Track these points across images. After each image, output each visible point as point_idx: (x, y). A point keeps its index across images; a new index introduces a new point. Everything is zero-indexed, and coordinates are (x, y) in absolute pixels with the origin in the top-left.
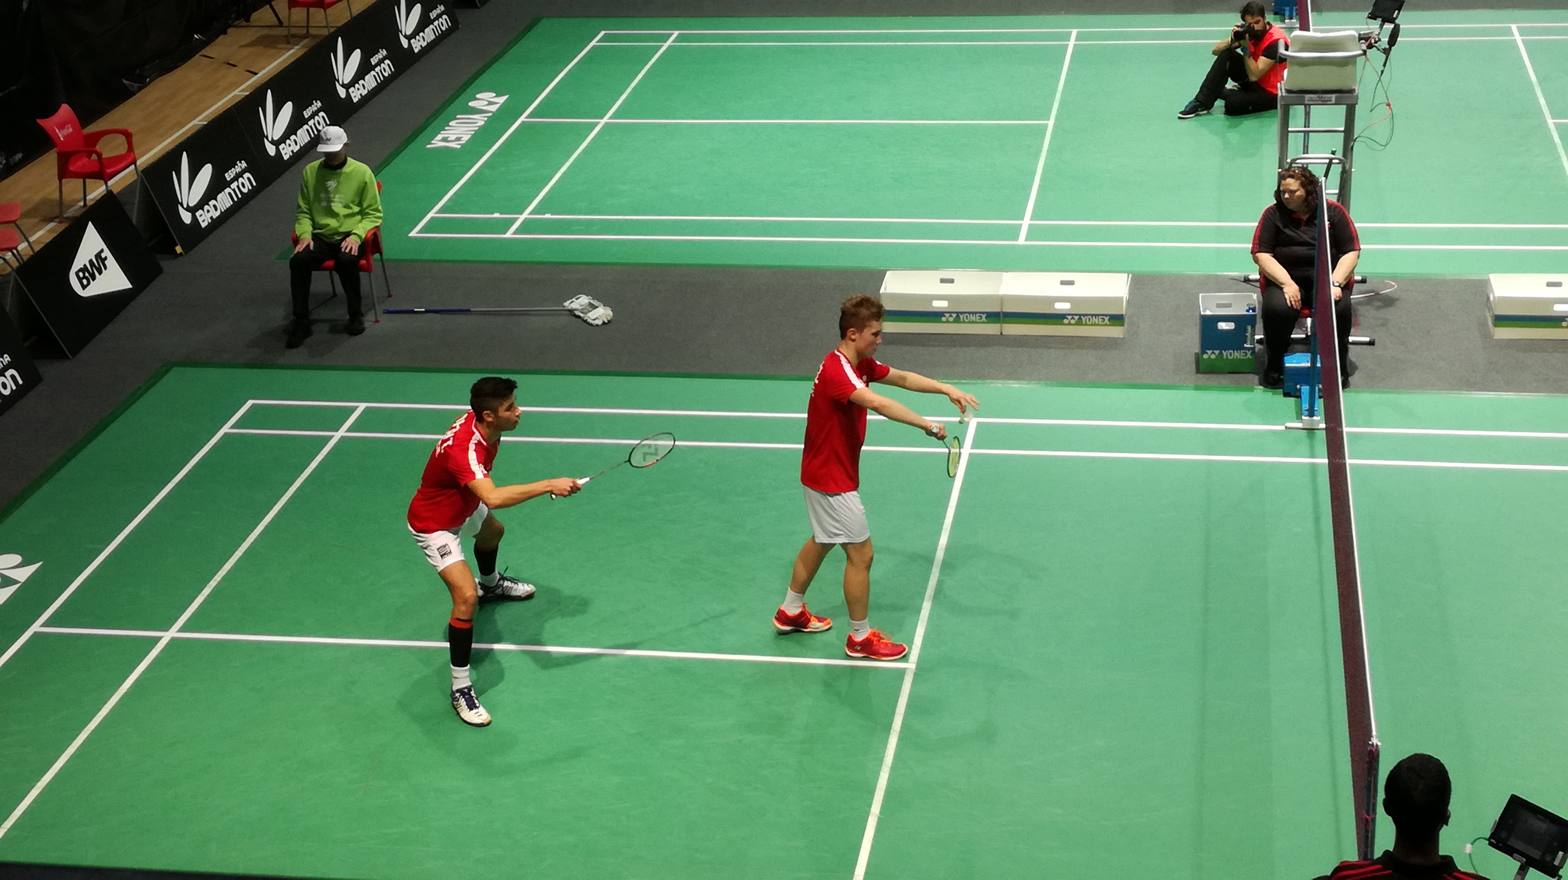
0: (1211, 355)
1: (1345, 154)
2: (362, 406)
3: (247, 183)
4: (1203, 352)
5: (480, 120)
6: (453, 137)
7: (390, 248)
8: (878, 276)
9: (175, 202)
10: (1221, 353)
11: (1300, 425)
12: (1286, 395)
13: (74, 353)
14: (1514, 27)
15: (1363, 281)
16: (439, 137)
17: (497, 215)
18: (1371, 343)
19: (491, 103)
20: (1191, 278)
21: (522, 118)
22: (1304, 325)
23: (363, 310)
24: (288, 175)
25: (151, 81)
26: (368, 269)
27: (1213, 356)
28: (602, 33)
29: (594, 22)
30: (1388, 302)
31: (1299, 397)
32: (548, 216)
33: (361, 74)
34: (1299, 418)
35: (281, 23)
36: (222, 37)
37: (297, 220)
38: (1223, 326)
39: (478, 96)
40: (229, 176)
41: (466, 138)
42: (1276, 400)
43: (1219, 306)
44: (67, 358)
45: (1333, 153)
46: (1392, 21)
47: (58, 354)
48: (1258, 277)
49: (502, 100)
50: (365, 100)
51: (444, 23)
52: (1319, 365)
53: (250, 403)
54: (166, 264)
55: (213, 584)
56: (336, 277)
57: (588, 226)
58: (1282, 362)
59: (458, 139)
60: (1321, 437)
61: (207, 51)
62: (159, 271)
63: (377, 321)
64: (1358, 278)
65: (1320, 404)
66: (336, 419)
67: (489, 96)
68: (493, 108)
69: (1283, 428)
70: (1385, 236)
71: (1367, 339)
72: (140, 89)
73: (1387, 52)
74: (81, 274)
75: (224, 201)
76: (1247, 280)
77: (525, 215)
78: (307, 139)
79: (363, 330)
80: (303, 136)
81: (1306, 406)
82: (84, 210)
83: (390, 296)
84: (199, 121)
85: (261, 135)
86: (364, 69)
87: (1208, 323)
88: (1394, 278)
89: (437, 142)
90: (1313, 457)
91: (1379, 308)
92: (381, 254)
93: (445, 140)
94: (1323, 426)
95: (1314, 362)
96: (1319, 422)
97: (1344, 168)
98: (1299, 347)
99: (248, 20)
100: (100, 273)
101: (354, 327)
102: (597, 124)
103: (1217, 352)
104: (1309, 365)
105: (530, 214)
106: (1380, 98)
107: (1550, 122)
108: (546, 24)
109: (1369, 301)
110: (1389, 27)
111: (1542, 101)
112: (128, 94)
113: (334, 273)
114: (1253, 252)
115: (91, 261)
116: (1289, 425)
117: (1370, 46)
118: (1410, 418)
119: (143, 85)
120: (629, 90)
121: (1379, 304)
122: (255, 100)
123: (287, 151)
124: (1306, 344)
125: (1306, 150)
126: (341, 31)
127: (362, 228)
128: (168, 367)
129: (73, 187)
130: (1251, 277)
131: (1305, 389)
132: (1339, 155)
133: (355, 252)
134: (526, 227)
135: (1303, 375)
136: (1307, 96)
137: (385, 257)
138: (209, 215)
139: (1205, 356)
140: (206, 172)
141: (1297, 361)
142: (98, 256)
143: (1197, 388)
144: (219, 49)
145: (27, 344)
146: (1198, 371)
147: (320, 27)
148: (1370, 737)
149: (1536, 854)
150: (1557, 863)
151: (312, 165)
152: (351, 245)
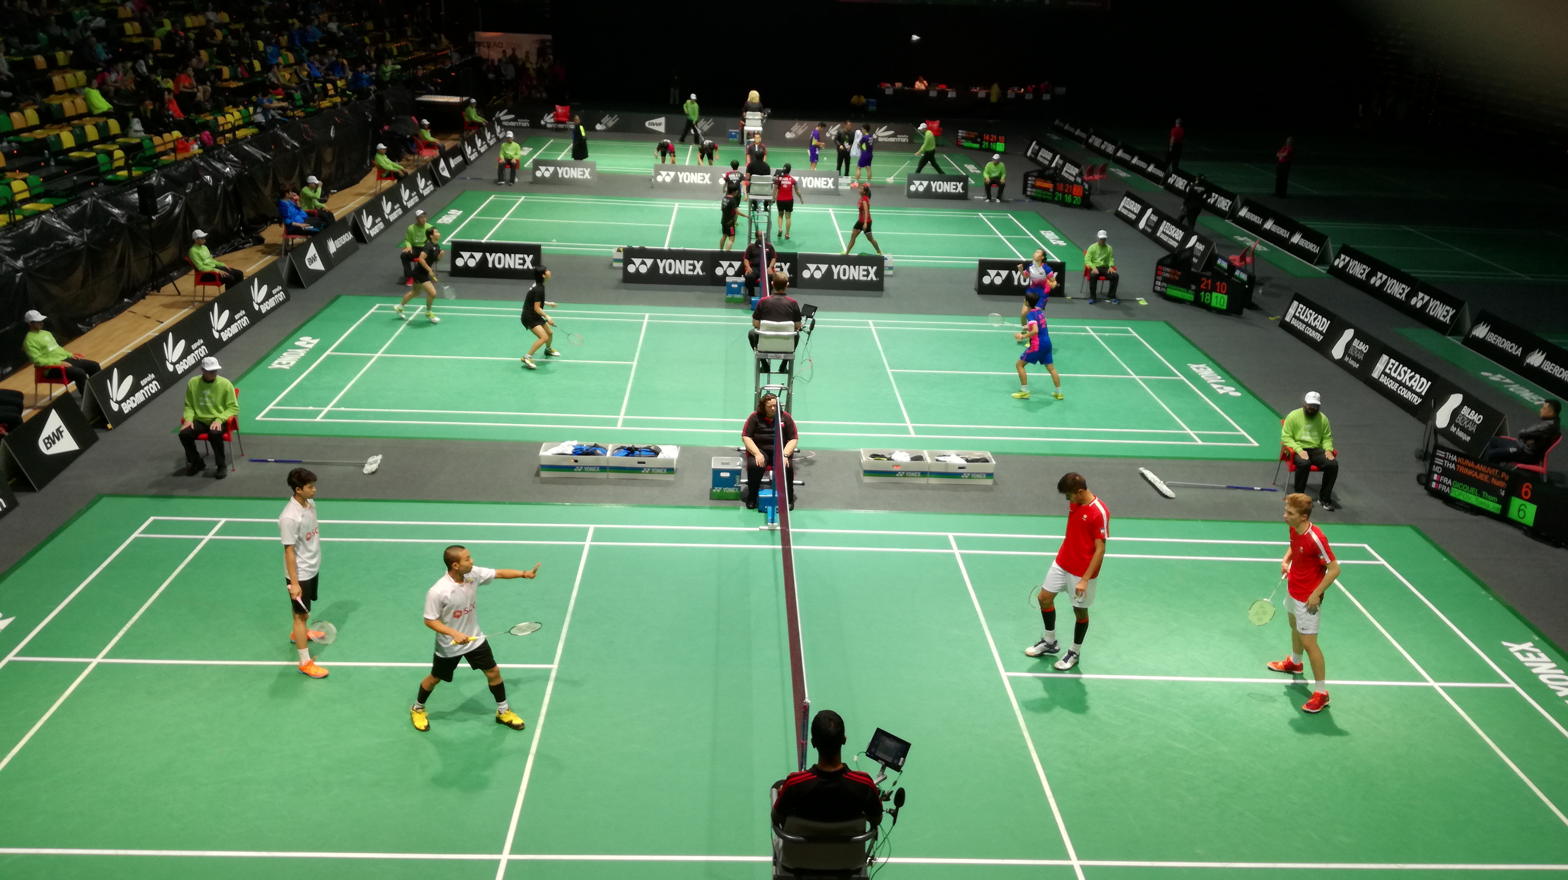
0: (718, 490)
1: (789, 386)
2: (223, 521)
3: (154, 387)
4: (713, 488)
5: (302, 353)
6: (284, 362)
7: (243, 427)
8: (538, 446)
9: (107, 397)
10: (722, 489)
11: (767, 528)
12: (760, 511)
13: (41, 487)
14: (870, 322)
15: (798, 451)
16: (276, 362)
17: (311, 408)
18: (803, 484)
19: (308, 343)
20: (710, 449)
21: (328, 352)
22: (768, 475)
23: (226, 462)
24: (182, 381)
25: (96, 326)
26: (229, 439)
27: (718, 491)
28: (377, 305)
29: (374, 298)
30: (811, 462)
31: (766, 512)
32: (343, 409)
33: (229, 324)
34: (766, 524)
35: (179, 294)
36: (142, 301)
37: (184, 410)
38: (723, 474)
39: (301, 339)
40: (143, 383)
41: (293, 363)
42: (754, 514)
43: (723, 464)
44: (35, 491)
45: (783, 384)
46: (812, 317)
47: (29, 489)
48: (745, 448)
49: (316, 341)
50: (231, 340)
51: (281, 296)
52: (776, 496)
53: (152, 519)
54: (101, 434)
55: (125, 629)
56: (209, 443)
57: (367, 415)
58: (757, 494)
59: (288, 363)
60: (778, 535)
61: (132, 309)
62: (95, 439)
63: (234, 470)
64: (796, 450)
65: (777, 516)
66: (206, 528)
67: (308, 339)
68: (310, 346)
69: (758, 529)
70: (808, 428)
71: (801, 482)
72: (89, 330)
73: (809, 333)
74: (46, 441)
75: (139, 397)
76: (739, 450)
77: (329, 408)
78: (193, 362)
79: (225, 476)
80: (191, 360)
81: (770, 518)
82: (50, 402)
83: (243, 455)
84: (126, 350)
85: (164, 359)
86: (231, 321)
87: (716, 472)
88: (814, 450)
89: (275, 365)
90: (773, 545)
91: (807, 466)
92: (237, 429)
93: (280, 364)
94: (779, 528)
95: (774, 494)
96: (777, 526)
97: (788, 392)
98: (765, 486)
99: (159, 291)
100: (58, 439)
101: (220, 474)
102: (372, 357)
103: (720, 488)
104: (771, 495)
105: (333, 407)
106: (806, 357)
107: (889, 371)
108: (343, 300)
109: (802, 462)
110: (810, 320)
111: (885, 360)
112: (81, 333)
113: (208, 442)
114: (743, 436)
115: (53, 434)
116: (761, 527)
117: (801, 330)
118: (823, 524)
119: (90, 326)
120: (393, 338)
121: (806, 463)
122: (161, 338)
123: (180, 369)
124: (770, 484)
125: (769, 383)
126: (217, 299)
127: (226, 415)
128: (100, 496)
129: (44, 388)
130: (741, 448)
131: (769, 508)
132: (786, 386)
133: (219, 429)
134: (329, 415)
135: (769, 501)
136: (769, 354)
137: (240, 431)
138: (130, 406)
139: (714, 490)
140: (129, 380)
141: (765, 494)
142: (58, 430)
143: (711, 508)
144: (140, 308)
145: (10, 483)
146: (711, 499)
147: (204, 296)
148: (804, 698)
149: (890, 760)
150: (900, 764)
151: (195, 379)
152: (217, 426)
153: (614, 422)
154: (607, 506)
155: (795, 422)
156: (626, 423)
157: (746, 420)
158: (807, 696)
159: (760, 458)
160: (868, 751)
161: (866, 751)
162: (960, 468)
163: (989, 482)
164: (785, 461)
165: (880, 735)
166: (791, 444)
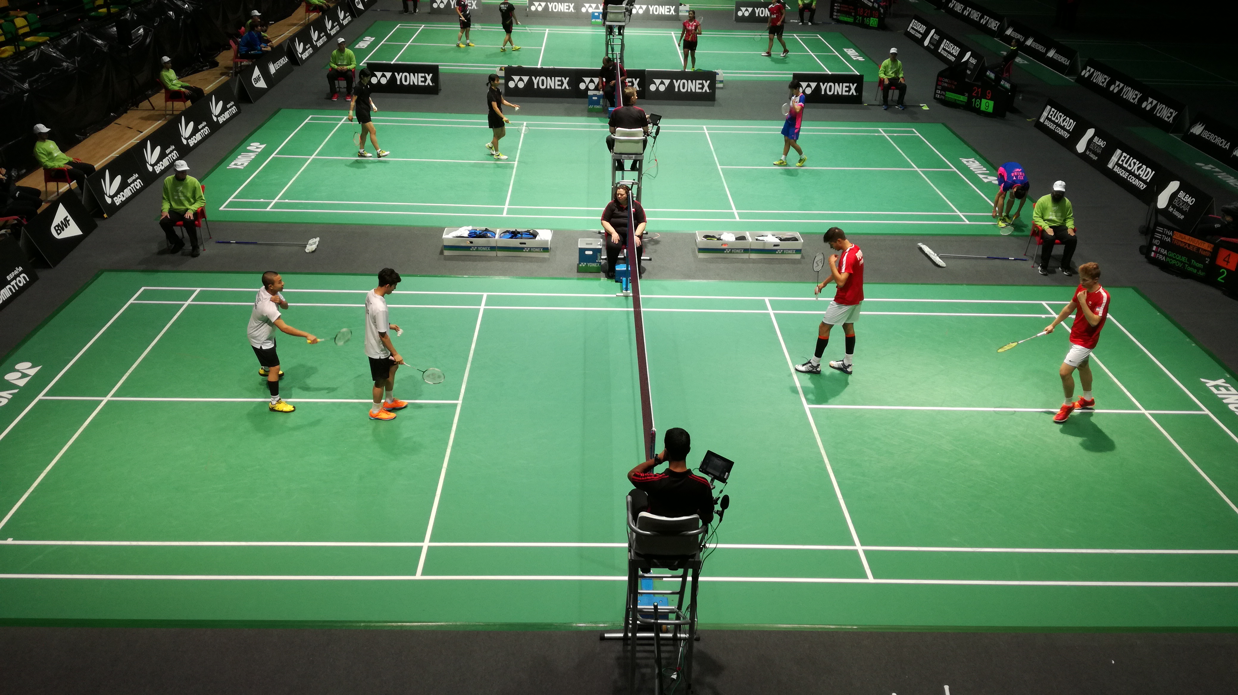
0: (583, 265)
1: (639, 181)
2: (199, 290)
3: (139, 184)
4: (580, 263)
5: (253, 156)
6: (239, 163)
7: (210, 216)
8: (441, 230)
9: (102, 193)
10: (587, 264)
11: (622, 294)
12: (616, 282)
13: (55, 265)
14: (705, 127)
15: (647, 233)
16: (233, 163)
17: (262, 200)
18: (650, 260)
19: (257, 148)
20: (577, 232)
21: (273, 155)
22: (623, 252)
23: (198, 244)
24: (159, 180)
25: (90, 135)
26: (199, 226)
27: (584, 265)
28: (311, 116)
29: (306, 111)
30: (656, 242)
31: (622, 282)
32: (287, 201)
33: (194, 133)
34: (622, 291)
35: (154, 109)
36: (125, 115)
37: (162, 202)
38: (587, 253)
39: (251, 144)
40: (129, 181)
41: (246, 164)
42: (612, 283)
43: (587, 244)
44: (51, 267)
45: (634, 180)
47: (46, 266)
48: (604, 231)
49: (263, 146)
50: (196, 145)
51: (234, 110)
52: (629, 269)
53: (143, 288)
54: (99, 222)
55: (127, 374)
56: (184, 229)
57: (305, 206)
58: (615, 268)
59: (242, 164)
60: (631, 299)
61: (117, 121)
62: (95, 226)
63: (204, 250)
64: (645, 232)
65: (630, 285)
66: (186, 296)
67: (257, 144)
68: (259, 150)
69: (615, 296)
70: (655, 214)
71: (648, 258)
72: (84, 139)
73: (655, 138)
74: (57, 228)
75: (127, 192)
76: (600, 233)
77: (276, 200)
78: (168, 163)
79: (199, 254)
80: (166, 162)
81: (624, 286)
82: (58, 197)
83: (211, 238)
84: (115, 154)
85: (145, 162)
86: (195, 131)
87: (582, 251)
88: (659, 232)
89: (232, 166)
90: (627, 308)
91: (653, 245)
92: (206, 218)
93: (235, 164)
94: (631, 294)
95: (627, 268)
96: (630, 293)
97: (638, 186)
98: (620, 261)
99: (137, 107)
100: (66, 227)
101: (194, 253)
102: (309, 159)
103: (585, 264)
104: (625, 269)
105: (278, 199)
106: (653, 157)
107: (719, 167)
108: (284, 112)
109: (649, 241)
111: (716, 159)
112: (78, 141)
113: (183, 227)
114: (601, 220)
115: (61, 222)
116: (618, 294)
117: (648, 135)
118: (666, 291)
119: (85, 136)
120: (324, 143)
121: (653, 243)
122: (142, 145)
123: (158, 169)
124: (624, 260)
125: (623, 179)
126: (184, 113)
127: (196, 207)
128: (102, 272)
129: (52, 186)
130: (601, 231)
131: (624, 279)
132: (636, 181)
133: (192, 218)
134: (276, 206)
135: (623, 273)
136: (623, 156)
137: (208, 219)
138: (120, 199)
139: (580, 265)
140: (118, 179)
141: (621, 267)
142: (65, 219)
143: (578, 279)
144: (123, 120)
145: (30, 261)
146: (578, 272)
147: (173, 111)
148: (652, 427)
149: (717, 474)
150: (725, 477)
151: (169, 178)
152: (189, 215)
153: (501, 211)
154: (497, 278)
155: (644, 210)
156: (510, 211)
157: (604, 209)
158: (653, 426)
159: (615, 237)
160: (700, 468)
161: (699, 468)
162: (775, 246)
163: (798, 256)
164: (637, 240)
165: (710, 455)
166: (641, 226)
